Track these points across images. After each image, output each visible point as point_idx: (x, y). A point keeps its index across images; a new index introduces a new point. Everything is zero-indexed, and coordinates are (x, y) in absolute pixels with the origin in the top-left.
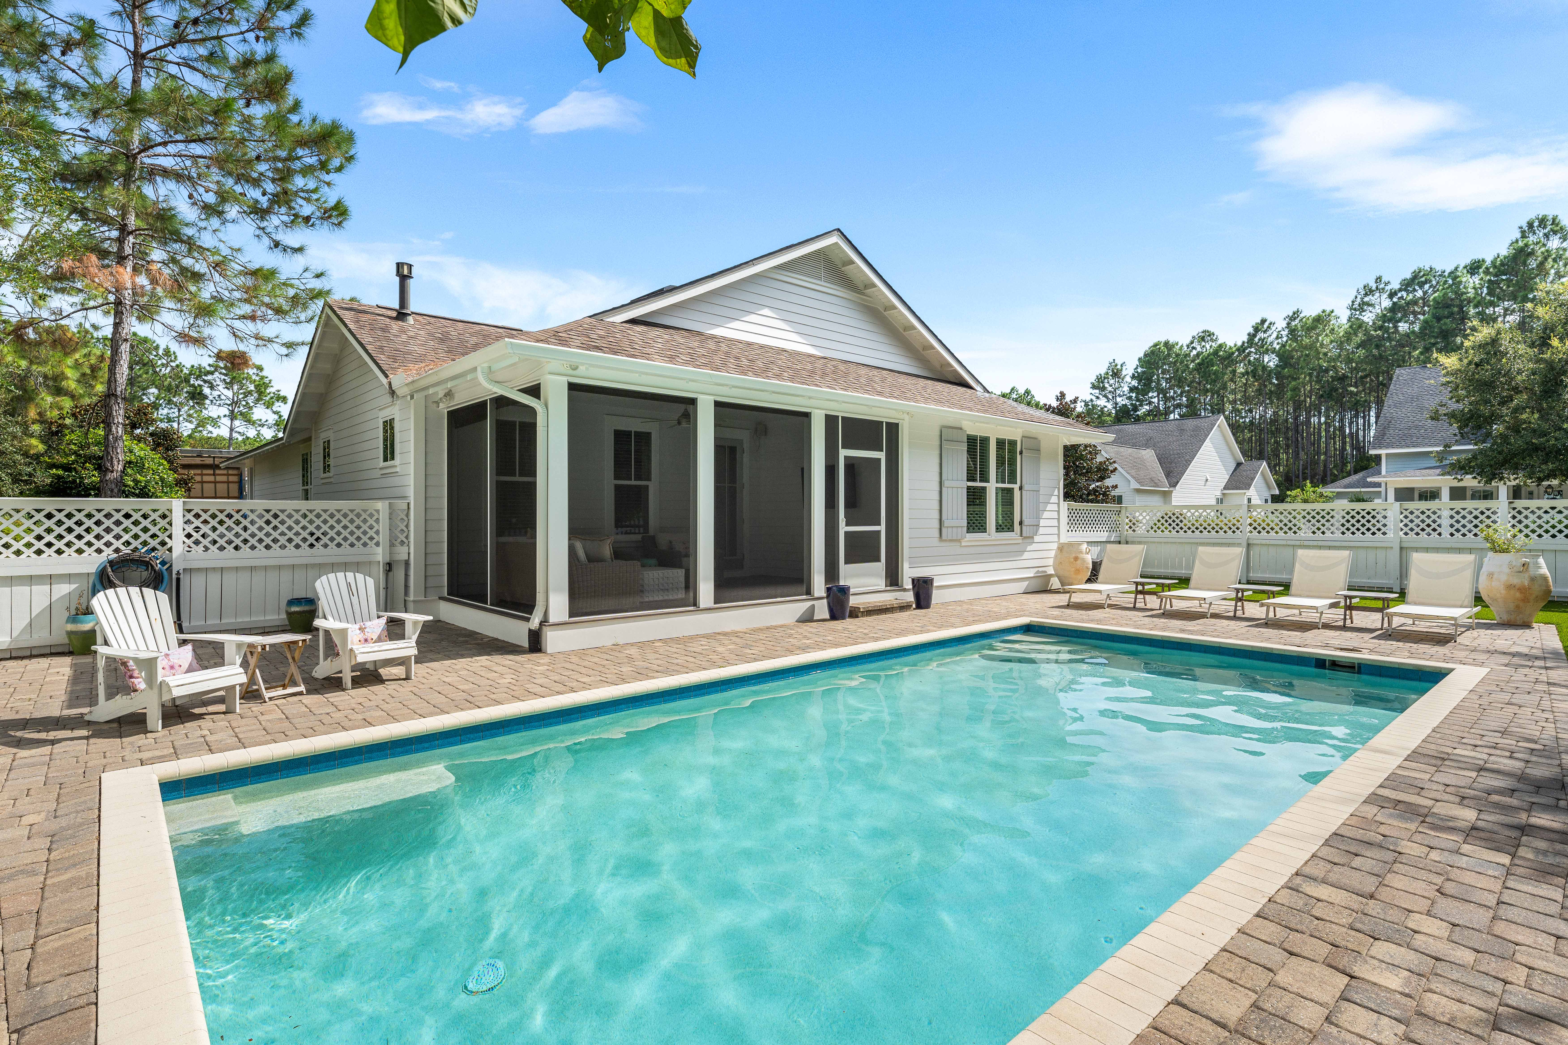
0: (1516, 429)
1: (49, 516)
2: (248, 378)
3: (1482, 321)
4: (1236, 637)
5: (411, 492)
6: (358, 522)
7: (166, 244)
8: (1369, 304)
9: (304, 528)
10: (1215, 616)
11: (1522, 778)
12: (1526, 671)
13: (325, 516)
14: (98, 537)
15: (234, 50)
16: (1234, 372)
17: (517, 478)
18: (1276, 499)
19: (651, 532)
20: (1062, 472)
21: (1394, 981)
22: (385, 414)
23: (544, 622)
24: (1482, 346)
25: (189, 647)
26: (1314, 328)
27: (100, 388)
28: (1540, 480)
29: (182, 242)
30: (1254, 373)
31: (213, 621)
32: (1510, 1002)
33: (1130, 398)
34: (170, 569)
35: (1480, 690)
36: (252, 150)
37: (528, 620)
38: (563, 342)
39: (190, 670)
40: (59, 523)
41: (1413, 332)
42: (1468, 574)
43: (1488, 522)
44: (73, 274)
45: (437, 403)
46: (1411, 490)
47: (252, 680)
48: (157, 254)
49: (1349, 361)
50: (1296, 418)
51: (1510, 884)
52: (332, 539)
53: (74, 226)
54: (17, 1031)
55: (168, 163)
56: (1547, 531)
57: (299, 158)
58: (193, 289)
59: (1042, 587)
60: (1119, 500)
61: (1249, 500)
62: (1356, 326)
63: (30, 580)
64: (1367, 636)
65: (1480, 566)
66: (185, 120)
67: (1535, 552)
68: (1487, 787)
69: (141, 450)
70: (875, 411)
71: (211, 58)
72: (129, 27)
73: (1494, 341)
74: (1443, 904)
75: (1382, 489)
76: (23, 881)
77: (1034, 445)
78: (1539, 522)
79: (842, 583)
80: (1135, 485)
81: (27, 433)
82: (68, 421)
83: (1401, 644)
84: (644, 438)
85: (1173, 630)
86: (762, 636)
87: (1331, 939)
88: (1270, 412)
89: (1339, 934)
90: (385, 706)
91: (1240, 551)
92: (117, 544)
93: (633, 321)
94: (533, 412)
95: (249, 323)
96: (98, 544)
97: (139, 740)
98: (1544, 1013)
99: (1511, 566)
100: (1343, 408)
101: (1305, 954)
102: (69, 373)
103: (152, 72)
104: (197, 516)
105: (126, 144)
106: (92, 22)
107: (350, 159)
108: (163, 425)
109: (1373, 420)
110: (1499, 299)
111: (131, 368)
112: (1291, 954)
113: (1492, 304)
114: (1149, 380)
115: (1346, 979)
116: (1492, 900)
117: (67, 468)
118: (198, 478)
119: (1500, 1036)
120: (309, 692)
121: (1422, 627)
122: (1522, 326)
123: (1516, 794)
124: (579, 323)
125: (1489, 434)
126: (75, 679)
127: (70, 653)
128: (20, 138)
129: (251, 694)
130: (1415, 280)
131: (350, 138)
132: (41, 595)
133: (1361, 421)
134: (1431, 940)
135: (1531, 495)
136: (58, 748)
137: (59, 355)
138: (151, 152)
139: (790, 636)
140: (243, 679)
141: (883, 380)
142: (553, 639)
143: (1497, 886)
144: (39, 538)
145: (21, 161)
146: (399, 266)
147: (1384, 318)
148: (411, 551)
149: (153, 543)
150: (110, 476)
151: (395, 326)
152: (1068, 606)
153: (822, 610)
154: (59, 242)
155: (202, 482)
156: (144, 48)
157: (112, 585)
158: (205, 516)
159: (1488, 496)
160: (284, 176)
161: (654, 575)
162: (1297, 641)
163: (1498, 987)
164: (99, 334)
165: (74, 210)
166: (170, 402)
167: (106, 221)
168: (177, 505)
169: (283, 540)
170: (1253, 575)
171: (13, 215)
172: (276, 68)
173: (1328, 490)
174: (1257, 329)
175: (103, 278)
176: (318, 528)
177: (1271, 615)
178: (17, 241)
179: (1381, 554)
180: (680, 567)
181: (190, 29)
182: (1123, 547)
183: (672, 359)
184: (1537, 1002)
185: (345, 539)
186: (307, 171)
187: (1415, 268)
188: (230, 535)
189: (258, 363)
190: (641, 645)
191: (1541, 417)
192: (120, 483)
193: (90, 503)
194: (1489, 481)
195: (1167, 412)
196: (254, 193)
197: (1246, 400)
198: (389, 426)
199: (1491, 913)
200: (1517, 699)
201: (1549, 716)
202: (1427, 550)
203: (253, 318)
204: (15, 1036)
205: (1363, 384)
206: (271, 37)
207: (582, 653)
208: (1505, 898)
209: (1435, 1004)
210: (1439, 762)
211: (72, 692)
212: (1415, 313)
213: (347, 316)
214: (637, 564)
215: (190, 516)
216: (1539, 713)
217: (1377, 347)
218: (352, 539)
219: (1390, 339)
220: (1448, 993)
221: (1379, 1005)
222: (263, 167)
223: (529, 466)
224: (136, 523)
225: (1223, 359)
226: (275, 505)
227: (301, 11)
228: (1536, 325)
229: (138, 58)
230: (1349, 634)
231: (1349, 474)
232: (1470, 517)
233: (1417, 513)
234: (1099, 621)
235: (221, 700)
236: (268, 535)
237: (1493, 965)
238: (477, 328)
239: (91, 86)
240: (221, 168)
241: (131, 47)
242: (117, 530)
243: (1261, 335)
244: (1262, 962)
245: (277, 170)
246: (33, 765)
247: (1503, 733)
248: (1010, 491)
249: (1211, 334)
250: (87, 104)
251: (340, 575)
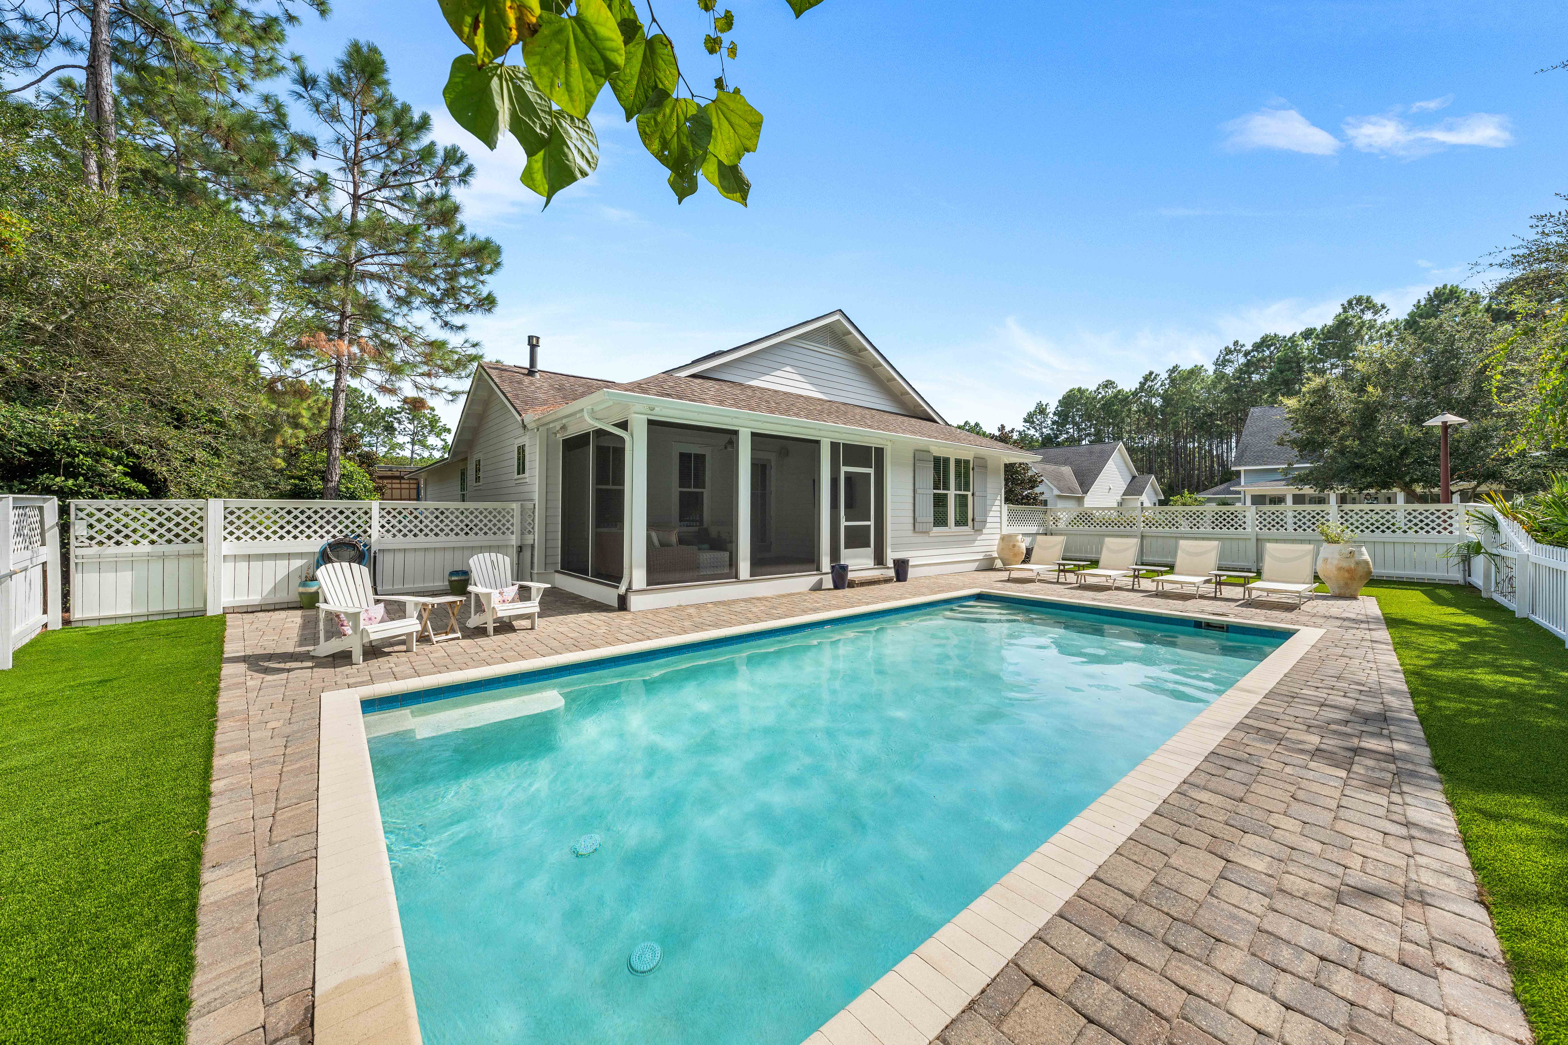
0: (1342, 452)
1: (289, 512)
2: (424, 416)
3: (1314, 373)
4: (1134, 604)
5: (536, 497)
6: (499, 517)
7: (371, 324)
8: (1229, 361)
9: (462, 521)
10: (1118, 589)
11: (1354, 711)
12: (1354, 631)
13: (476, 513)
14: (321, 527)
15: (420, 191)
16: (1130, 410)
17: (610, 487)
18: (1162, 503)
19: (705, 526)
20: (1003, 483)
21: (1260, 865)
22: (519, 442)
23: (629, 589)
24: (1314, 392)
25: (382, 605)
26: (1188, 378)
27: (324, 423)
28: (1361, 490)
29: (382, 323)
30: (1144, 411)
31: (398, 587)
32: (1349, 882)
33: (1052, 429)
34: (369, 550)
35: (1320, 645)
36: (431, 259)
37: (617, 587)
38: (645, 391)
39: (382, 621)
40: (296, 517)
41: (1263, 381)
42: (1309, 559)
43: (1323, 520)
44: (308, 346)
45: (555, 434)
46: (1264, 496)
47: (425, 629)
48: (365, 332)
49: (1215, 402)
50: (1176, 444)
51: (1346, 792)
52: (481, 529)
53: (310, 313)
54: (262, 876)
55: (373, 269)
56: (1367, 528)
57: (462, 265)
58: (389, 355)
59: (988, 566)
60: (1045, 503)
61: (1142, 504)
62: (1220, 376)
63: (276, 556)
64: (1233, 604)
65: (1317, 554)
66: (386, 239)
67: (1360, 543)
68: (1326, 719)
69: (351, 466)
70: (867, 439)
71: (404, 198)
72: (350, 178)
73: (1324, 388)
74: (1295, 807)
75: (1242, 496)
76: (268, 768)
77: (982, 464)
78: (1361, 521)
79: (842, 563)
80: (1056, 492)
81: (275, 455)
82: (302, 446)
83: (1258, 611)
84: (700, 459)
85: (1087, 599)
86: (784, 600)
87: (1211, 832)
88: (1157, 440)
89: (1217, 828)
90: (517, 649)
91: (1134, 542)
92: (334, 532)
93: (694, 376)
94: (622, 440)
95: (427, 379)
96: (322, 532)
97: (347, 670)
98: (1376, 892)
99: (1341, 554)
100: (1211, 437)
101: (1192, 843)
102: (304, 412)
103: (364, 208)
104: (389, 513)
105: (346, 257)
106: (326, 175)
107: (498, 265)
108: (366, 449)
109: (1234, 445)
110: (1327, 357)
111: (346, 410)
112: (1181, 842)
113: (1321, 360)
114: (1067, 416)
115: (1224, 863)
116: (1334, 805)
117: (301, 479)
118: (389, 486)
119: (1343, 909)
120: (464, 637)
121: (1274, 598)
122: (1345, 376)
123: (1349, 724)
124: (655, 378)
125: (1321, 456)
126: (304, 626)
127: (301, 608)
128: (276, 254)
129: (423, 639)
130: (1265, 343)
131: (498, 250)
132: (282, 568)
133: (1225, 446)
134: (1287, 834)
135: (1354, 501)
136: (292, 675)
137: (298, 400)
138: (363, 262)
139: (805, 601)
140: (419, 628)
141: (873, 417)
142: (636, 602)
143: (1337, 794)
144: (282, 527)
145: (277, 270)
146: (530, 338)
147: (1240, 371)
148: (536, 537)
149: (359, 531)
150: (331, 485)
151: (527, 380)
152: (1009, 580)
153: (828, 582)
154: (300, 324)
155: (392, 489)
156: (360, 192)
157: (330, 561)
158: (394, 513)
159: (1322, 501)
160: (452, 277)
161: (707, 556)
162: (1180, 608)
163: (1340, 871)
164: (325, 386)
165: (310, 302)
166: (371, 433)
167: (331, 309)
168: (375, 505)
169: (447, 530)
170: (1146, 559)
171: (270, 306)
172: (448, 204)
173: (1201, 496)
174: (1146, 379)
175: (330, 348)
176: (471, 521)
177: (1160, 588)
178: (272, 324)
179: (1242, 544)
180: (726, 550)
181: (391, 179)
182: (1049, 538)
183: (721, 403)
184: (1371, 883)
185: (490, 529)
186: (468, 273)
187: (1263, 334)
188: (411, 526)
189: (431, 405)
190: (698, 606)
191: (1361, 443)
192: (337, 489)
193: (317, 504)
194: (1322, 491)
195: (1080, 439)
196: (432, 289)
197: (1139, 430)
198: (521, 450)
199: (1333, 814)
200: (1348, 652)
201: (1374, 666)
202: (1277, 541)
203: (429, 375)
204: (261, 879)
205: (1227, 419)
206: (445, 184)
207: (655, 612)
208: (1343, 803)
209: (1290, 882)
210: (1290, 700)
211: (302, 635)
212: (1264, 368)
213: (494, 373)
214: (695, 548)
215: (383, 513)
216: (1365, 664)
217: (1236, 392)
218: (495, 529)
219: (1245, 386)
220: (1301, 875)
221: (1249, 883)
222: (438, 271)
223: (619, 479)
224: (347, 517)
225: (1121, 401)
226: (442, 505)
227: (466, 165)
228: (1355, 375)
229: (356, 199)
230: (1219, 603)
231: (1216, 485)
232: (1309, 517)
233: (1269, 513)
234: (1031, 592)
235: (403, 642)
236: (437, 526)
237: (1336, 854)
238: (584, 381)
239: (324, 218)
240: (410, 272)
241: (351, 191)
242: (334, 522)
243: (1149, 383)
244: (1160, 848)
245: (447, 273)
246: (275, 686)
247: (1338, 678)
248: (966, 496)
249: (1112, 383)
250: (321, 231)
251: (486, 555)
